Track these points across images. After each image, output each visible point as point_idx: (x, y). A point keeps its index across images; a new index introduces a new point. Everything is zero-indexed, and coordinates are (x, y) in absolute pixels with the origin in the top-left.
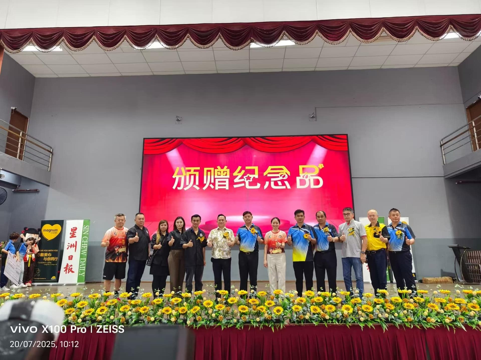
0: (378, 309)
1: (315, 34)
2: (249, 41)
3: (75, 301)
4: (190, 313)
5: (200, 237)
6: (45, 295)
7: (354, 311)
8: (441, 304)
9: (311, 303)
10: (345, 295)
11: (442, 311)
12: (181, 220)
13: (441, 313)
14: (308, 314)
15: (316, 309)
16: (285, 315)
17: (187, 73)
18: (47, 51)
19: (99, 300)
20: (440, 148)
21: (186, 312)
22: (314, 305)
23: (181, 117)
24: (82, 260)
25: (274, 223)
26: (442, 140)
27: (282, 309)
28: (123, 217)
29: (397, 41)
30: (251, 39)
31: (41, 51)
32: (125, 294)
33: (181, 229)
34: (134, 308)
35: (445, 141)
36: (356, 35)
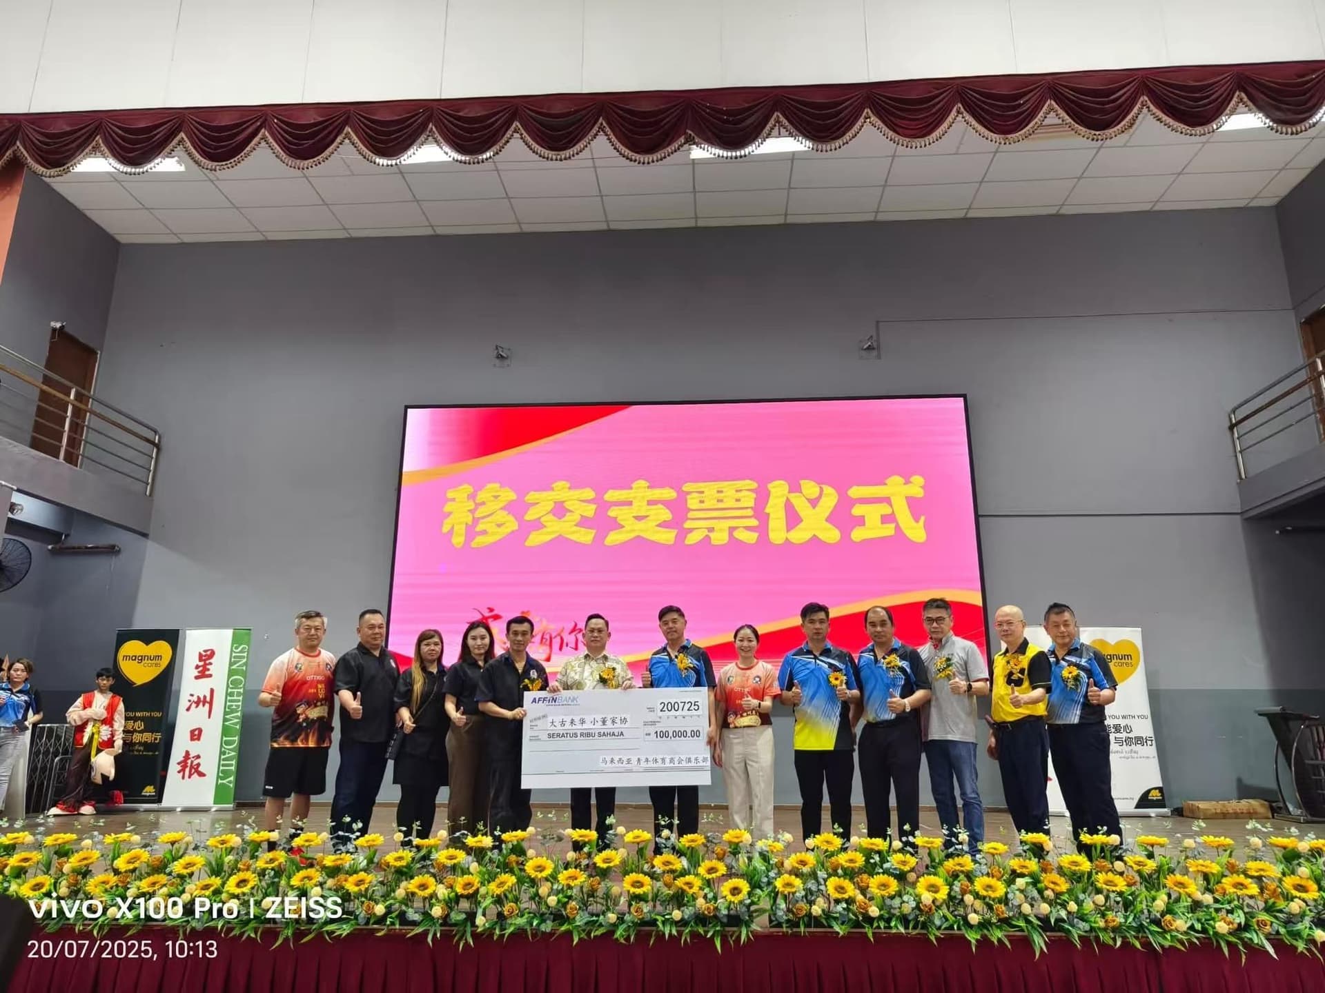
0: (1018, 890)
1: (862, 120)
2: (682, 140)
3: (168, 856)
4: (487, 893)
5: (529, 679)
6: (89, 838)
7: (953, 893)
8: (1206, 877)
9: (830, 870)
10: (929, 848)
11: (1208, 899)
12: (482, 631)
13: (1205, 904)
14: (820, 901)
15: (842, 888)
16: (753, 903)
17: (527, 228)
18: (137, 170)
19: (237, 854)
20: (1228, 433)
21: (477, 891)
22: (839, 877)
23: (509, 349)
24: (227, 743)
25: (741, 641)
26: (1234, 411)
27: (745, 886)
28: (318, 619)
29: (1088, 138)
30: (685, 133)
31: (122, 172)
32: (310, 838)
33: (483, 657)
34: (333, 877)
35: (1241, 414)
36: (974, 122)
